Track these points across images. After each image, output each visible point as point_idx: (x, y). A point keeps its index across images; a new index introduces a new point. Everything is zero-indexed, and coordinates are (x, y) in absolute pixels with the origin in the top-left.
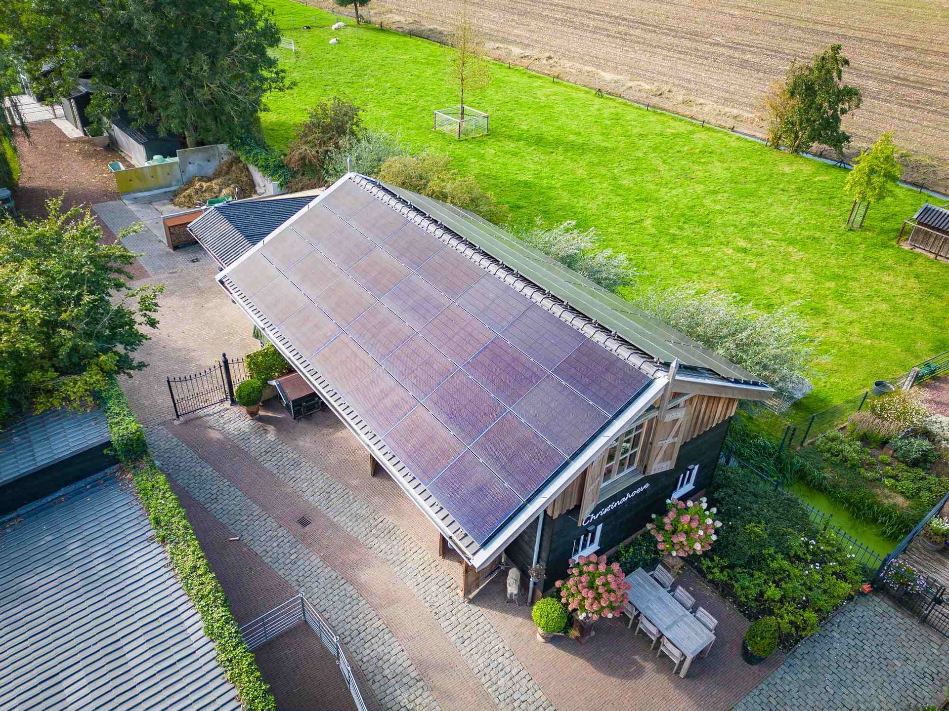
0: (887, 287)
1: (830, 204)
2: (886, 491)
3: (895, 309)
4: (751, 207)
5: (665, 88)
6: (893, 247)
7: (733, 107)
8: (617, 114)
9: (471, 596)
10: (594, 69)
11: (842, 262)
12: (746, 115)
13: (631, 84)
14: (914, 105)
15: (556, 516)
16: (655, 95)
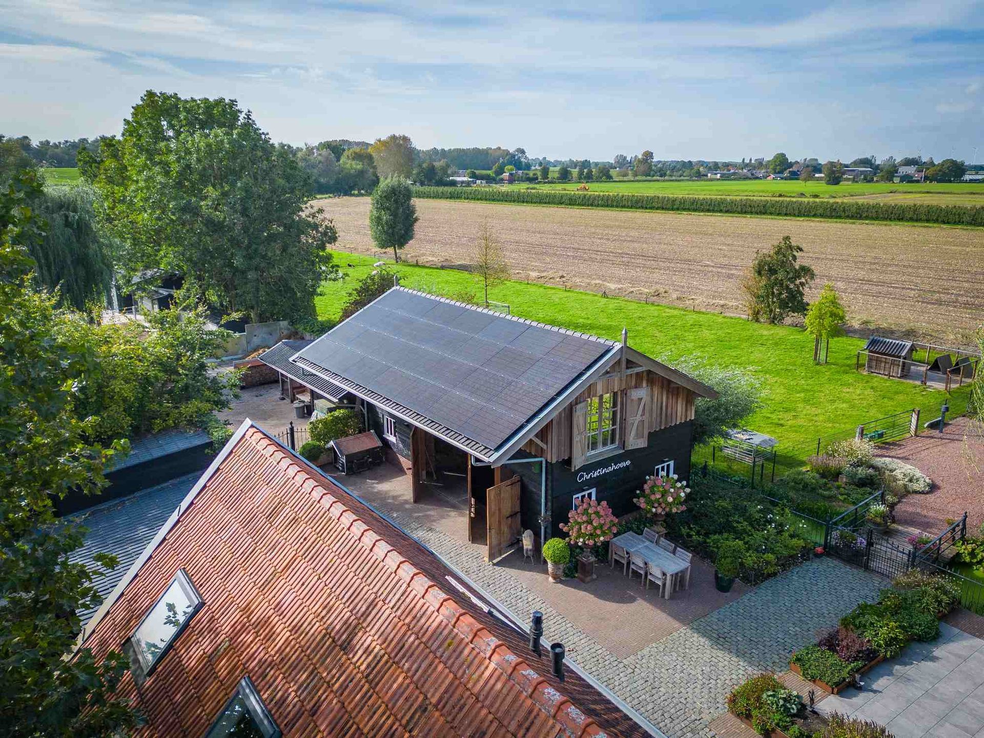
0: (847, 395)
1: (802, 351)
2: (840, 503)
3: (853, 407)
4: (734, 354)
5: (662, 290)
6: (853, 373)
7: (721, 300)
8: (621, 306)
9: (495, 561)
10: (601, 282)
11: (810, 382)
12: (731, 304)
13: (632, 290)
14: (878, 295)
15: (554, 461)
16: (654, 296)
